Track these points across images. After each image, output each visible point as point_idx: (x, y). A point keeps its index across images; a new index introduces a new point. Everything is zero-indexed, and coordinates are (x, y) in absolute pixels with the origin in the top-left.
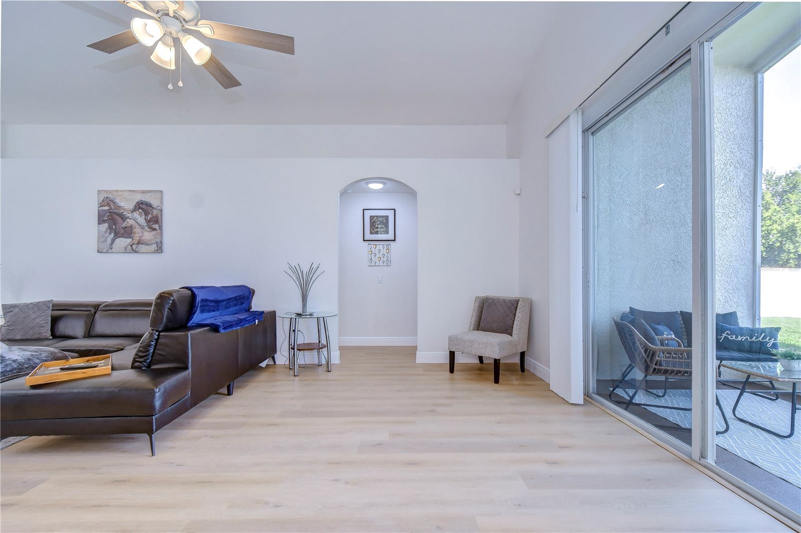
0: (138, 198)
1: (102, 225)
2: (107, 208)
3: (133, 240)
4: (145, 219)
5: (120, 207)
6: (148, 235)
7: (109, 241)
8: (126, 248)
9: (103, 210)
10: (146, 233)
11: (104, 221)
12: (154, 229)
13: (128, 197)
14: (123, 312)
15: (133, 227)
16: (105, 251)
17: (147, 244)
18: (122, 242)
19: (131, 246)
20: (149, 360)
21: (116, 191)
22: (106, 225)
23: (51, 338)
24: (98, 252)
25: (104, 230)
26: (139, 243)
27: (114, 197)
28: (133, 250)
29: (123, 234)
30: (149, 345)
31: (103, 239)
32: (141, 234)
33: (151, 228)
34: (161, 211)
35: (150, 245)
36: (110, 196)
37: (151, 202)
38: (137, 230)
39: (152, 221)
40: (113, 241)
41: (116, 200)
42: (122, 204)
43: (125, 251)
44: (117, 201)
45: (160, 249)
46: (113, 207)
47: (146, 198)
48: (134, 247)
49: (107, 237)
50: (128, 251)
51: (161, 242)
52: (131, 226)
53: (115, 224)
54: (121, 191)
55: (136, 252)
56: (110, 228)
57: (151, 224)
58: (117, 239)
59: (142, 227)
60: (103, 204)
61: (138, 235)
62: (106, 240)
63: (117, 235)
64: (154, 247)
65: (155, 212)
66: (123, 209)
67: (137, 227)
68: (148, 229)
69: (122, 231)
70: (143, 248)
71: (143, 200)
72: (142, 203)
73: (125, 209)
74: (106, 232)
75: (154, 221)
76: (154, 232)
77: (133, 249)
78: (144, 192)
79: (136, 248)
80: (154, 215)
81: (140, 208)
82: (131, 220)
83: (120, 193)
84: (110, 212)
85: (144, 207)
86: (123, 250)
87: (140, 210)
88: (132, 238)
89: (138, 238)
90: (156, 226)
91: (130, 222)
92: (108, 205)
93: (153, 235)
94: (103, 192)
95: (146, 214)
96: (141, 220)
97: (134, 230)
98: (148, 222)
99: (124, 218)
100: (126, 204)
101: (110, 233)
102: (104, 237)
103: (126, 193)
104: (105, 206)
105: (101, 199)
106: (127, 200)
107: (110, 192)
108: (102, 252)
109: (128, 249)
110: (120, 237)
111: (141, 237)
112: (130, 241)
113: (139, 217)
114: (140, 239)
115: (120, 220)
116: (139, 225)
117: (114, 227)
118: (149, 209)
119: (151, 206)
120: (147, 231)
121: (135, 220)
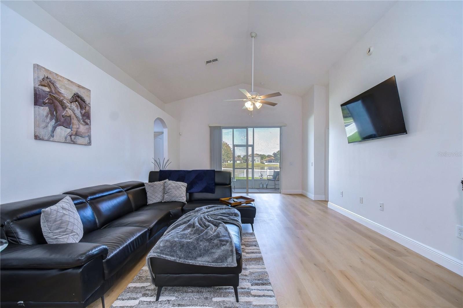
0: (75, 90)
1: (42, 108)
2: (47, 89)
3: (72, 130)
4: (80, 112)
5: (60, 93)
6: (82, 128)
7: (50, 128)
8: (66, 138)
9: (44, 91)
10: (81, 126)
11: (44, 104)
12: (87, 124)
13: (66, 86)
15: (72, 117)
16: (46, 138)
17: (82, 137)
18: (62, 131)
19: (71, 136)
21: (57, 75)
22: (47, 109)
25: (45, 114)
26: (77, 134)
27: (55, 80)
28: (72, 141)
31: (43, 125)
33: (85, 122)
36: (50, 76)
37: (85, 99)
38: (75, 121)
39: (85, 116)
40: (54, 128)
41: (57, 85)
42: (62, 91)
46: (54, 91)
47: (82, 93)
48: (73, 137)
49: (48, 123)
50: (68, 141)
52: (70, 116)
53: (56, 110)
54: (61, 77)
55: (74, 143)
56: (52, 114)
57: (85, 118)
58: (58, 127)
59: (79, 121)
60: (43, 83)
62: (47, 126)
63: (58, 122)
65: (87, 108)
67: (75, 118)
68: (83, 123)
69: (62, 119)
70: (80, 140)
71: (79, 94)
72: (78, 96)
73: (64, 97)
74: (47, 116)
75: (87, 116)
78: (79, 86)
79: (74, 139)
80: (87, 111)
81: (76, 101)
82: (70, 110)
83: (60, 78)
84: (51, 95)
85: (79, 100)
87: (77, 103)
88: (70, 128)
90: (88, 121)
91: (70, 112)
92: (49, 87)
93: (86, 129)
94: (44, 70)
95: (81, 107)
96: (78, 112)
97: (73, 121)
98: (83, 115)
99: (64, 106)
100: (67, 94)
101: (51, 119)
102: (44, 121)
103: (66, 82)
104: (45, 86)
105: (41, 77)
106: (66, 89)
107: (51, 73)
108: (42, 139)
109: (67, 139)
110: (60, 125)
111: (78, 129)
112: (69, 130)
113: (75, 108)
114: (77, 131)
115: (60, 108)
116: (77, 117)
117: (55, 113)
118: (84, 105)
119: (84, 101)
120: (82, 124)
121: (73, 111)
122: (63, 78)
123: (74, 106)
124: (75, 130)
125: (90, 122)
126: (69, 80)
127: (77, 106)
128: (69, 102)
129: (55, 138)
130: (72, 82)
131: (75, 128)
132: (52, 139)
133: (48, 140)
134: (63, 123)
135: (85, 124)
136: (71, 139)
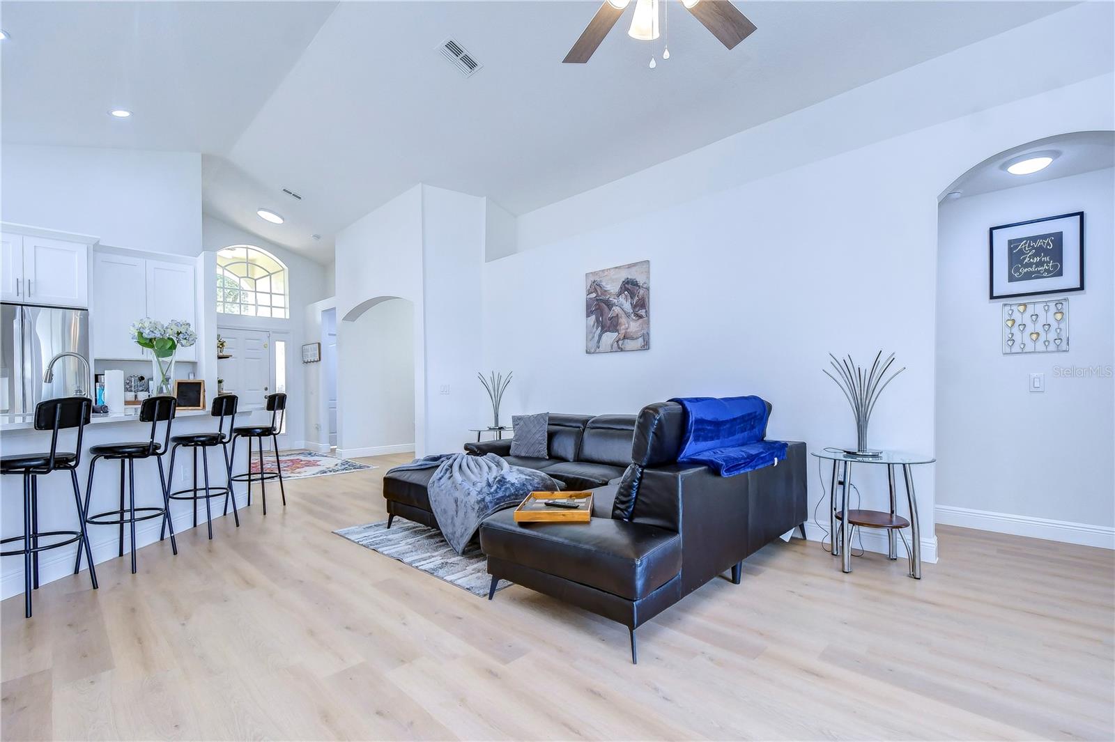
0: (624, 275)
1: (590, 318)
2: (594, 295)
3: (619, 334)
4: (631, 303)
5: (606, 291)
6: (634, 326)
7: (596, 337)
8: (612, 346)
9: (591, 299)
10: (632, 323)
11: (592, 313)
12: (640, 317)
13: (614, 277)
14: (610, 431)
15: (619, 316)
16: (593, 351)
17: (633, 339)
18: (609, 337)
19: (617, 342)
20: (631, 509)
21: (603, 271)
22: (593, 317)
23: (548, 458)
24: (587, 352)
25: (592, 323)
26: (625, 338)
27: (601, 279)
28: (619, 348)
30: (631, 487)
31: (590, 337)
32: (627, 325)
33: (637, 315)
34: (648, 289)
35: (637, 338)
36: (597, 278)
37: (637, 279)
38: (623, 320)
39: (638, 306)
40: (600, 336)
41: (602, 283)
42: (608, 287)
43: (612, 350)
44: (604, 284)
45: (646, 346)
46: (599, 293)
47: (632, 274)
48: (620, 342)
49: (595, 333)
50: (614, 350)
51: (648, 334)
52: (617, 315)
53: (602, 315)
54: (607, 270)
55: (622, 350)
56: (597, 320)
57: (637, 309)
58: (603, 335)
59: (628, 316)
60: (590, 290)
61: (623, 327)
62: (593, 337)
63: (605, 329)
64: (640, 342)
65: (641, 292)
66: (609, 294)
67: (623, 315)
69: (609, 323)
70: (629, 344)
71: (629, 277)
72: (628, 282)
73: (611, 294)
74: (593, 326)
75: (641, 305)
76: (641, 321)
78: (630, 266)
79: (622, 345)
80: (640, 297)
81: (626, 289)
82: (617, 307)
83: (606, 273)
84: (597, 300)
85: (629, 286)
86: (610, 348)
87: (626, 292)
88: (618, 331)
90: (642, 312)
91: (616, 310)
92: (596, 291)
93: (639, 325)
94: (591, 275)
95: (632, 295)
96: (627, 306)
97: (621, 320)
98: (634, 307)
99: (610, 305)
100: (612, 287)
101: (597, 327)
102: (592, 332)
103: (612, 272)
104: (593, 292)
105: (589, 285)
106: (612, 281)
107: (597, 273)
108: (590, 353)
109: (614, 346)
110: (606, 331)
111: (627, 329)
112: (616, 335)
113: (624, 302)
114: (626, 332)
115: (605, 309)
116: (625, 313)
117: (601, 318)
118: (636, 289)
119: (637, 284)
120: (633, 320)
121: (621, 306)
123: (622, 299)
124: (623, 331)
126: (616, 268)
129: (600, 349)
130: (620, 267)
132: (598, 350)
133: (595, 352)
134: (609, 327)
135: (637, 318)
136: (618, 345)
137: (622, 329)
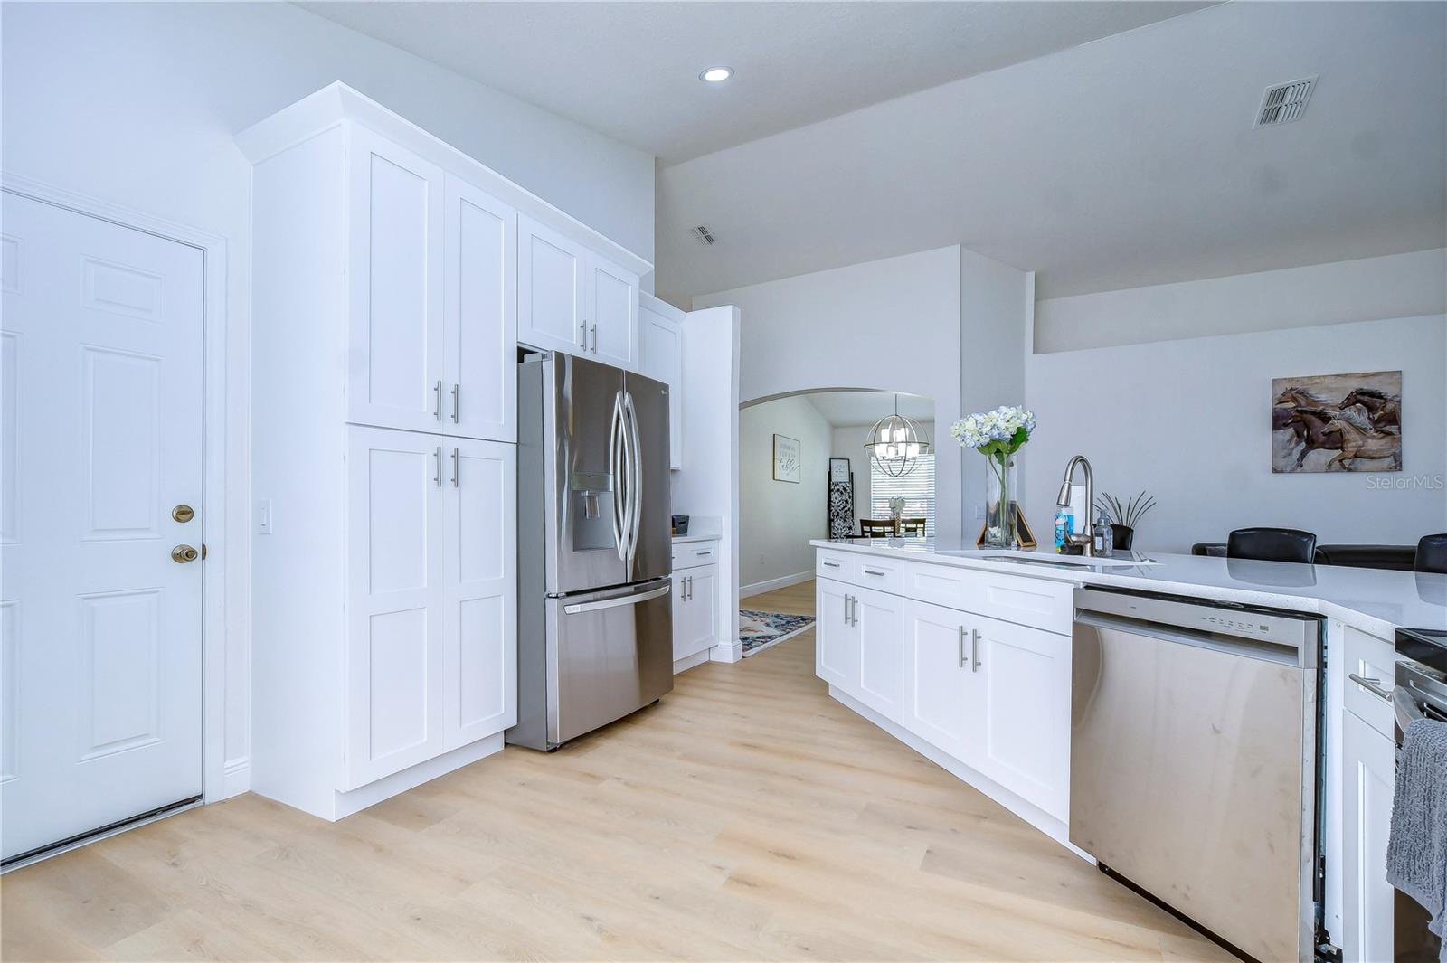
2: (1291, 405)
3: (1344, 452)
4: (1369, 418)
5: (1317, 401)
6: (1374, 444)
7: (1296, 454)
8: (1329, 465)
9: (1285, 409)
10: (1370, 441)
11: (1286, 425)
12: (1389, 434)
13: (1334, 386)
15: (1344, 431)
16: (1288, 470)
17: (1372, 458)
19: (1341, 461)
21: (1310, 378)
22: (1291, 430)
24: (1275, 471)
25: (1287, 438)
26: (1356, 456)
27: (1306, 387)
29: (1323, 443)
31: (1284, 452)
32: (1361, 443)
33: (1382, 432)
35: (1381, 458)
36: (1299, 386)
37: (1381, 391)
38: (1353, 436)
39: (1382, 421)
40: (1303, 455)
41: (1309, 392)
42: (1323, 397)
43: (1329, 468)
44: (1312, 392)
45: (1397, 465)
49: (1293, 449)
52: (1341, 430)
53: (1307, 428)
54: (1319, 377)
55: (1350, 470)
56: (1299, 435)
57: (1382, 425)
59: (1361, 430)
60: (1283, 399)
61: (1353, 444)
62: (1289, 454)
63: (1312, 444)
65: (1390, 406)
66: (1323, 405)
67: (1353, 431)
69: (1322, 438)
71: (1365, 388)
72: (1363, 393)
73: (1327, 405)
74: (1290, 441)
75: (1388, 420)
76: (1388, 439)
77: (1343, 466)
78: (1365, 376)
79: (1351, 464)
80: (1388, 411)
81: (1357, 402)
82: (1340, 421)
83: (1317, 381)
84: (1297, 411)
85: (1366, 398)
86: (1325, 468)
87: (1358, 404)
88: (1342, 448)
89: (1355, 449)
90: (1392, 428)
91: (1339, 424)
92: (1294, 399)
93: (1386, 443)
94: (1284, 381)
95: (1371, 409)
97: (1347, 436)
98: (1375, 422)
99: (1325, 419)
100: (1329, 398)
101: (1298, 443)
102: (1285, 448)
103: (1331, 380)
104: (1287, 402)
105: (1280, 392)
106: (1331, 390)
107: (1297, 380)
108: (1282, 472)
109: (1333, 466)
110: (1317, 448)
111: (1362, 446)
112: (1338, 453)
113: (1356, 415)
114: (1358, 452)
115: (1317, 422)
116: (1357, 428)
117: (1305, 433)
118: (1378, 402)
119: (1380, 396)
120: (1373, 437)
121: (1348, 420)
122: (1324, 377)
123: (1351, 412)
124: (1353, 449)
125: (1400, 428)
126: (1338, 376)
127: (1359, 410)
128: (1338, 409)
129: (1305, 467)
130: (1345, 376)
131: (1351, 447)
133: (1292, 471)
137: (1351, 448)
